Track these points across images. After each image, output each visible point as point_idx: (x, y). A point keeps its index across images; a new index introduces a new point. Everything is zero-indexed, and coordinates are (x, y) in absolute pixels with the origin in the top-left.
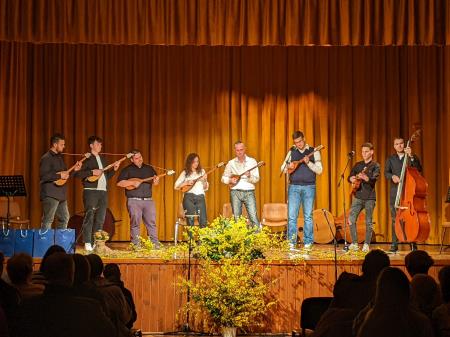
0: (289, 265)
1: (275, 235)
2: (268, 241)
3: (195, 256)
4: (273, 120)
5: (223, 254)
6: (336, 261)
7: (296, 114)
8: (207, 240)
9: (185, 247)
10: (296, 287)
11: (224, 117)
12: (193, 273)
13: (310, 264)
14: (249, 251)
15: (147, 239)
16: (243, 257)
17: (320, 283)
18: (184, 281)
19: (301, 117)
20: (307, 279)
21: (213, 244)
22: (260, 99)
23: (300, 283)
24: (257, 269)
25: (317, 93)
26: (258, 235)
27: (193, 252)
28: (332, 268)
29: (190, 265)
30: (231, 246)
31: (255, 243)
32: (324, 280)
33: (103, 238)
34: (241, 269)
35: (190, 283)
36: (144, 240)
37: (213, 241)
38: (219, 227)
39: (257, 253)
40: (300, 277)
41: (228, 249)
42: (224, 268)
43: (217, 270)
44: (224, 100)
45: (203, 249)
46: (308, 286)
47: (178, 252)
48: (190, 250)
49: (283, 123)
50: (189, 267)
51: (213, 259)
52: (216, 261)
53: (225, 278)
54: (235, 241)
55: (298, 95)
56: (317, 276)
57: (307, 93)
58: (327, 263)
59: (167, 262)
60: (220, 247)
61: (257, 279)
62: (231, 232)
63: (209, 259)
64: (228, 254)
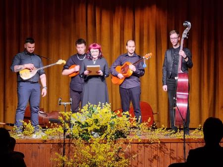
0: (146, 143)
1: (134, 119)
2: (129, 124)
3: (68, 137)
4: (122, 29)
5: (92, 135)
6: (184, 139)
7: (141, 22)
8: (79, 123)
9: (60, 129)
10: (151, 161)
11: (81, 25)
12: (67, 151)
13: (163, 143)
14: (113, 131)
15: (28, 123)
16: (108, 137)
17: (171, 157)
18: (61, 157)
19: (145, 25)
20: (160, 154)
21: (83, 126)
22: (112, 10)
23: (155, 157)
24: (120, 147)
26: (121, 119)
27: (67, 133)
28: (181, 146)
29: (65, 144)
30: (99, 128)
31: (118, 125)
32: (175, 155)
34: (108, 147)
35: (65, 158)
36: (26, 124)
37: (83, 124)
38: (88, 112)
39: (120, 134)
40: (155, 153)
41: (96, 130)
42: (93, 146)
43: (88, 147)
44: (81, 11)
45: (75, 131)
46: (161, 160)
47: (54, 134)
48: (65, 131)
49: (131, 31)
50: (64, 146)
51: (84, 139)
52: (87, 141)
53: (93, 154)
54: (102, 123)
55: (142, 8)
56: (169, 152)
57: (150, 6)
58: (177, 141)
59: (44, 142)
60: (89, 129)
61: (121, 155)
62: (98, 117)
63: (80, 138)
64: (96, 135)
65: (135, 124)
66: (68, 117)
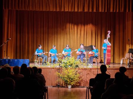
0: (85, 69)
1: (82, 61)
2: (80, 63)
3: (61, 67)
4: (81, 31)
6: (97, 68)
7: (87, 29)
8: (64, 62)
9: (58, 64)
10: (87, 75)
11: (68, 29)
13: (91, 69)
14: (75, 65)
16: (73, 67)
17: (93, 74)
18: (58, 73)
19: (88, 30)
20: (90, 73)
22: (77, 25)
24: (77, 70)
25: (92, 24)
26: (77, 61)
27: (60, 66)
28: (96, 70)
30: (70, 64)
31: (76, 63)
33: (37, 62)
34: (73, 70)
35: (59, 74)
38: (67, 59)
39: (77, 66)
40: (88, 72)
41: (69, 65)
42: (68, 70)
43: (67, 70)
44: (68, 25)
45: (63, 65)
47: (57, 66)
48: (60, 65)
49: (83, 32)
50: (59, 70)
52: (66, 68)
53: (69, 72)
55: (87, 24)
56: (93, 72)
59: (53, 68)
60: (67, 64)
61: (77, 73)
62: (70, 61)
63: (64, 67)
64: (69, 66)
65: (82, 63)
66: (61, 61)
